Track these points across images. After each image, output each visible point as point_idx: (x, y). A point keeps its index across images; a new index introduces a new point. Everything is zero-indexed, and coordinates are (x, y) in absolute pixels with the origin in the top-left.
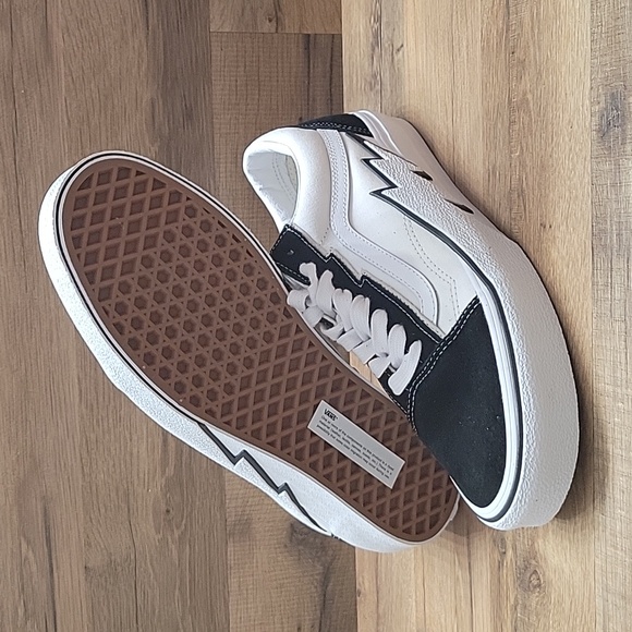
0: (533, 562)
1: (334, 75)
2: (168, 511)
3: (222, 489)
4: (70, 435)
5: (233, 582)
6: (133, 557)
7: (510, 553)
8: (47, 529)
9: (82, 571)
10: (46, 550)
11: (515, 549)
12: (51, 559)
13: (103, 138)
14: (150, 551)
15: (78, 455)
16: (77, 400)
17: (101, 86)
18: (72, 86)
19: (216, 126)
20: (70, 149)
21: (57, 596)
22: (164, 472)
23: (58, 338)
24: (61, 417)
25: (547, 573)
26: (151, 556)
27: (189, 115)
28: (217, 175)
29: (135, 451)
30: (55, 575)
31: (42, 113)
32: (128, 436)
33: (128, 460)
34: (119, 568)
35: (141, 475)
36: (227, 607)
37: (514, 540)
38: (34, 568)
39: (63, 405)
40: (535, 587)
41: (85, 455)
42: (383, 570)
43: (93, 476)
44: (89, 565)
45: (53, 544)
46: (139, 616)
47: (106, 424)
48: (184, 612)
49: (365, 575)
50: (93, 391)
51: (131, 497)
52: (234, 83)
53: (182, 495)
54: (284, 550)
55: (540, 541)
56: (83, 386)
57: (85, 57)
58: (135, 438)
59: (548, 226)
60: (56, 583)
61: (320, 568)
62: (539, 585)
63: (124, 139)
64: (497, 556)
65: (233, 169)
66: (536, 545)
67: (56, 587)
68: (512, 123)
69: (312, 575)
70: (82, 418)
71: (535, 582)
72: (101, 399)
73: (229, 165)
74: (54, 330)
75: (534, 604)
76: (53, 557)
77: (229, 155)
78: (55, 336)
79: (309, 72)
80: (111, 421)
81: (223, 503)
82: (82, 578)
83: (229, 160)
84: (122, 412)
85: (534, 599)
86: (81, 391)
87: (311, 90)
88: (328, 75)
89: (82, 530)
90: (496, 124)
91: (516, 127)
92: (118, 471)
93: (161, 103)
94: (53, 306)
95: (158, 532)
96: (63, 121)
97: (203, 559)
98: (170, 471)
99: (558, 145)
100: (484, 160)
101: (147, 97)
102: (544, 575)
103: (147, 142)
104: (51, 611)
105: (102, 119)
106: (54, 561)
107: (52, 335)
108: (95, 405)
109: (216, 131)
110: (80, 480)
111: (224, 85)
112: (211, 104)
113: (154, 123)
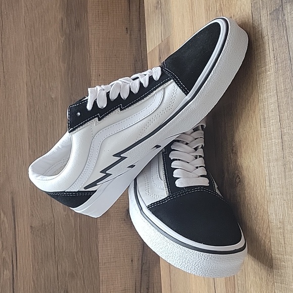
0: (237, 172)
1: (141, 11)
5: (100, 237)
6: (53, 222)
8: (13, 207)
9: (29, 228)
10: (12, 217)
12: (14, 222)
13: (40, 33)
14: (61, 220)
16: (28, 147)
17: (40, 12)
18: (27, 11)
19: (90, 30)
20: (26, 37)
21: (17, 240)
23: (19, 120)
24: (20, 155)
25: (243, 173)
26: (62, 222)
27: (78, 25)
28: (90, 51)
30: (17, 229)
31: (14, 22)
34: (47, 228)
36: (97, 248)
38: (7, 226)
40: (238, 183)
44: (33, 226)
45: (16, 214)
46: (56, 252)
48: (77, 250)
50: (35, 144)
52: (97, 12)
54: (124, 222)
55: (239, 160)
56: (31, 141)
60: (17, 233)
63: (50, 34)
65: (98, 49)
66: (237, 163)
67: (17, 235)
70: (30, 156)
71: (238, 181)
72: (38, 148)
73: (96, 47)
74: (18, 116)
75: (238, 192)
76: (16, 221)
77: (96, 43)
78: (18, 119)
79: (130, 9)
82: (29, 231)
83: (96, 45)
85: (238, 189)
86: (29, 144)
87: (131, 16)
88: (138, 10)
89: (29, 209)
93: (66, 20)
94: (17, 105)
95: (65, 211)
96: (23, 26)
97: (86, 225)
101: (59, 17)
103: (60, 36)
104: (15, 247)
105: (40, 26)
106: (16, 223)
107: (17, 118)
108: (36, 151)
109: (90, 32)
110: (29, 185)
111: (93, 13)
112: (87, 21)
113: (62, 28)
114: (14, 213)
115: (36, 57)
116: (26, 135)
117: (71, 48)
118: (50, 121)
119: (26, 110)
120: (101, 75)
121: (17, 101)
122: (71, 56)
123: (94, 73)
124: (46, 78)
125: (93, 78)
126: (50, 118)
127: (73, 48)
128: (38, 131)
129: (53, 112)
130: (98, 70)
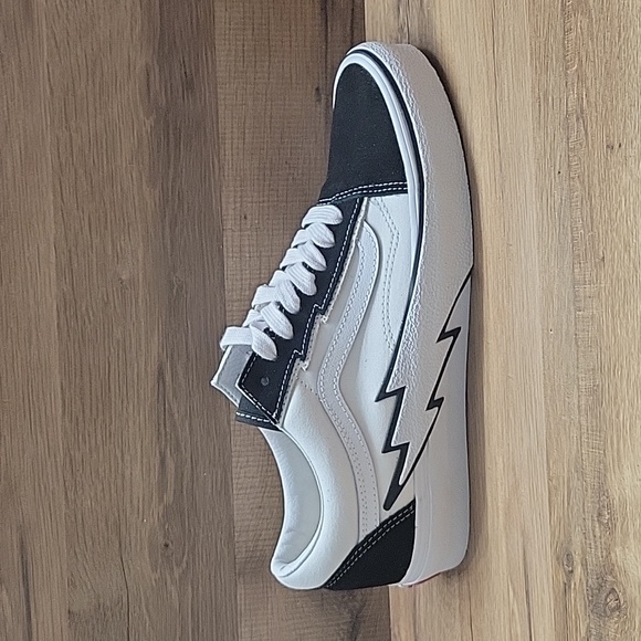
0: (610, 578)
1: (356, 39)
2: (167, 546)
3: (231, 519)
4: (52, 453)
5: (244, 630)
6: (125, 599)
7: (579, 570)
8: (24, 565)
9: (65, 616)
10: (22, 589)
11: (585, 565)
12: (28, 601)
13: (91, 109)
14: (145, 593)
15: (61, 477)
16: (60, 411)
17: (89, 51)
18: (55, 49)
19: (221, 97)
20: (53, 121)
22: (161, 499)
23: (38, 339)
24: (41, 432)
25: (628, 591)
26: (147, 600)
27: (189, 85)
28: (222, 152)
29: (128, 472)
30: (34, 620)
31: (20, 81)
32: (119, 455)
33: (120, 484)
34: (109, 614)
35: (135, 502)
37: (584, 552)
38: (8, 611)
39: (43, 419)
40: (613, 610)
41: (69, 477)
42: (422, 615)
43: (78, 502)
44: (75, 609)
47: (93, 442)
49: (402, 623)
50: (78, 402)
51: (123, 527)
52: (241, 48)
53: (183, 525)
55: (618, 550)
56: (67, 396)
57: (71, 18)
58: (127, 457)
59: (617, 146)
60: (34, 630)
61: (347, 616)
62: (618, 608)
63: (115, 110)
64: (562, 578)
65: (241, 146)
66: (613, 555)
67: (35, 636)
68: (566, 32)
69: (338, 625)
70: (66, 433)
71: (613, 604)
72: (87, 411)
73: (235, 141)
74: (34, 330)
75: (612, 634)
76: (32, 600)
78: (34, 337)
79: (326, 35)
80: (99, 437)
81: (231, 537)
82: (65, 624)
83: (235, 135)
84: (113, 427)
85: (612, 626)
86: (64, 402)
87: (329, 57)
88: (349, 38)
89: (65, 567)
90: (547, 39)
91: (573, 35)
92: (107, 497)
93: (157, 70)
94: (32, 302)
95: (154, 569)
96: (44, 90)
97: (208, 603)
98: (169, 497)
99: (627, 40)
100: (533, 88)
101: (141, 63)
102: (624, 593)
103: (141, 116)
105: (90, 88)
106: (32, 605)
107: (30, 337)
108: (81, 419)
109: (221, 102)
110: (63, 507)
111: (229, 50)
112: (215, 71)
113: (149, 93)
114: (25, 578)
115: (81, 171)
116: (57, 380)
117: (172, 145)
118: (118, 341)
119: (55, 313)
120: (249, 217)
121: (31, 292)
122: (172, 169)
123: (231, 212)
124: (106, 228)
125: (229, 225)
126: (118, 333)
127: (177, 146)
128: (85, 368)
129: (125, 318)
130: (241, 201)
